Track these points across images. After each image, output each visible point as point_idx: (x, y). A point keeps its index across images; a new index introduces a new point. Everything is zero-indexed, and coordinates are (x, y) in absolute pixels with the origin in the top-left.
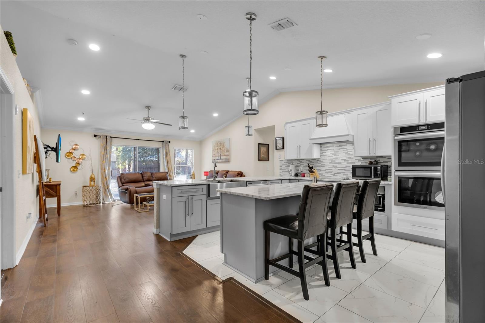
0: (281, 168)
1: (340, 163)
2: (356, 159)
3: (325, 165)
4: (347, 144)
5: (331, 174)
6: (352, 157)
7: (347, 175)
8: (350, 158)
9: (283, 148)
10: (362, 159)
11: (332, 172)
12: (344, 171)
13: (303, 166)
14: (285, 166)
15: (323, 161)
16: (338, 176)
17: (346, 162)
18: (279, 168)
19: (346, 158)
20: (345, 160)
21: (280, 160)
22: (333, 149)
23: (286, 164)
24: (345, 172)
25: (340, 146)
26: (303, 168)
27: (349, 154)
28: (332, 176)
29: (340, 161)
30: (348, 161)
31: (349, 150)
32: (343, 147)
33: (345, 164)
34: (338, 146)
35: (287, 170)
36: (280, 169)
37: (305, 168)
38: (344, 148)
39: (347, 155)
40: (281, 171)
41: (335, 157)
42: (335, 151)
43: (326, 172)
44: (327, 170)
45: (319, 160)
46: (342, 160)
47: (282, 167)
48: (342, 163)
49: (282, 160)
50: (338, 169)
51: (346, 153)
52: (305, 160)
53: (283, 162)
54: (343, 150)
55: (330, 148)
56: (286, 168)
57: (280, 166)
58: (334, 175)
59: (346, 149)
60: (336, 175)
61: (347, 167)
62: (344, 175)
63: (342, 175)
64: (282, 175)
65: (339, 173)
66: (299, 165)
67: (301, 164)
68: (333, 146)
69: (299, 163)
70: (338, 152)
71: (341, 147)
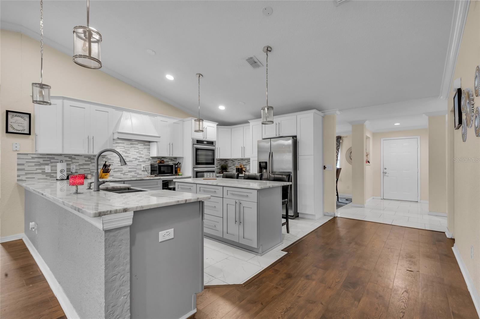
0: (20, 167)
1: (131, 161)
2: (146, 158)
3: (113, 163)
4: (138, 143)
5: (121, 174)
6: (143, 156)
7: (139, 173)
8: (141, 157)
9: (30, 134)
10: (151, 159)
11: (122, 171)
12: (135, 170)
13: (77, 164)
14: (33, 164)
15: (111, 159)
16: (129, 175)
17: (137, 161)
18: (16, 167)
19: (138, 157)
20: (136, 159)
21: (18, 154)
22: (124, 146)
23: (36, 160)
24: (137, 170)
25: (131, 144)
26: (78, 168)
27: (140, 154)
28: (122, 175)
29: (131, 159)
30: (139, 160)
31: (140, 150)
32: (134, 146)
33: (137, 162)
34: (130, 144)
35: (40, 171)
36: (18, 170)
37: (82, 167)
38: (136, 147)
39: (138, 154)
40: (23, 173)
41: (126, 155)
42: (126, 149)
43: (114, 171)
44: (115, 169)
45: (104, 158)
46: (133, 158)
47: (25, 165)
48: (133, 162)
49: (27, 154)
50: (129, 168)
51: (137, 152)
52: (81, 156)
53: (29, 157)
54: (135, 149)
55: (120, 145)
56: (37, 167)
57: (18, 164)
58: (124, 174)
59: (137, 148)
60: (126, 174)
61: (138, 166)
62: (135, 173)
63: (133, 174)
64: (25, 180)
65: (130, 172)
66: (71, 162)
67: (74, 161)
68: (124, 143)
69: (70, 159)
70: (129, 150)
71: (132, 146)
